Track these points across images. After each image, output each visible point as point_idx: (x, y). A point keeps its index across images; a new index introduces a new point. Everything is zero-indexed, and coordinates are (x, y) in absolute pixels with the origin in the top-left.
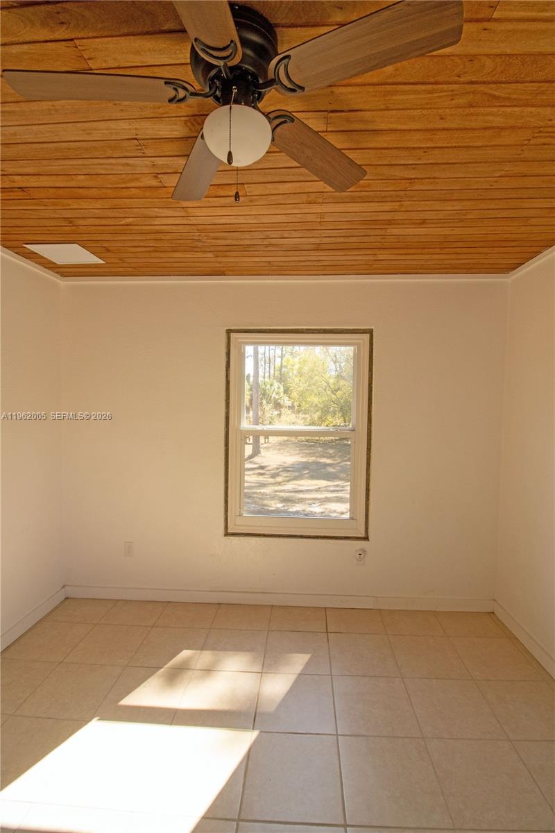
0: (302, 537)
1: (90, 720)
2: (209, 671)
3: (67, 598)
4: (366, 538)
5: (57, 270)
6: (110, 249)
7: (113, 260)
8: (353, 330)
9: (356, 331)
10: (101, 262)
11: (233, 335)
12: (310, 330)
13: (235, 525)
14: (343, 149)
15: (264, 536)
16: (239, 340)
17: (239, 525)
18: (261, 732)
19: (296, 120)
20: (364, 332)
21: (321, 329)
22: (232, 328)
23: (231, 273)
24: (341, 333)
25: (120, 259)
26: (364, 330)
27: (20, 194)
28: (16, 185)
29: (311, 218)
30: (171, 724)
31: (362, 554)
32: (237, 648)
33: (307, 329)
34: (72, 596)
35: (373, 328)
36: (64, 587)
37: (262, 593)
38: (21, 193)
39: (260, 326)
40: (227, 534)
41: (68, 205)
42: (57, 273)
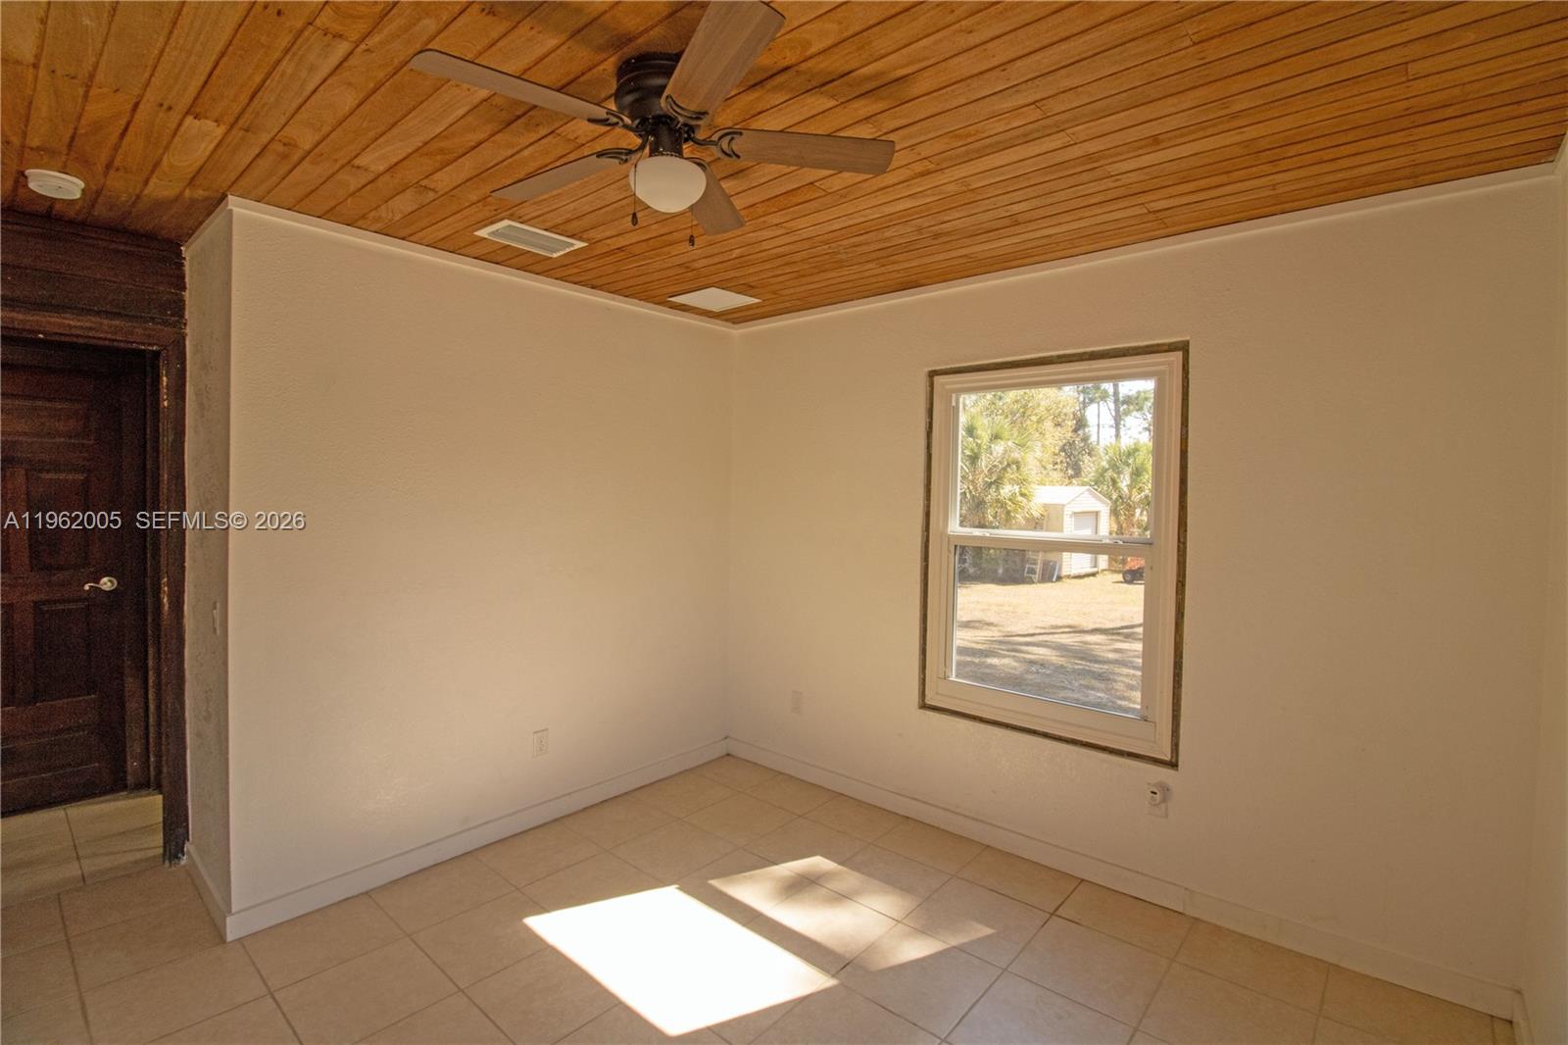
0: (1046, 735)
1: (669, 885)
2: (841, 897)
3: (728, 755)
4: (1173, 765)
5: (724, 317)
6: (752, 284)
7: (768, 296)
8: (1147, 346)
9: (1155, 349)
10: (757, 301)
11: (937, 379)
12: (1064, 356)
13: (937, 693)
14: (835, 132)
15: (982, 720)
16: (948, 387)
17: (942, 695)
18: (842, 984)
19: (743, 131)
20: (1170, 348)
21: (1085, 353)
22: (938, 368)
23: (928, 281)
24: (1124, 356)
25: (774, 293)
26: (1170, 344)
27: (621, 254)
28: (613, 247)
29: (952, 188)
30: (744, 925)
31: (1162, 792)
32: (892, 882)
33: (1059, 357)
34: (735, 754)
35: (1188, 338)
36: (726, 738)
37: (973, 819)
38: (623, 253)
39: (976, 360)
40: (924, 706)
41: (669, 253)
42: (726, 320)
